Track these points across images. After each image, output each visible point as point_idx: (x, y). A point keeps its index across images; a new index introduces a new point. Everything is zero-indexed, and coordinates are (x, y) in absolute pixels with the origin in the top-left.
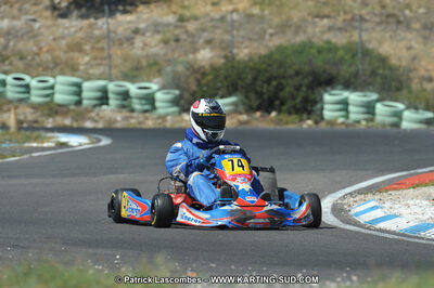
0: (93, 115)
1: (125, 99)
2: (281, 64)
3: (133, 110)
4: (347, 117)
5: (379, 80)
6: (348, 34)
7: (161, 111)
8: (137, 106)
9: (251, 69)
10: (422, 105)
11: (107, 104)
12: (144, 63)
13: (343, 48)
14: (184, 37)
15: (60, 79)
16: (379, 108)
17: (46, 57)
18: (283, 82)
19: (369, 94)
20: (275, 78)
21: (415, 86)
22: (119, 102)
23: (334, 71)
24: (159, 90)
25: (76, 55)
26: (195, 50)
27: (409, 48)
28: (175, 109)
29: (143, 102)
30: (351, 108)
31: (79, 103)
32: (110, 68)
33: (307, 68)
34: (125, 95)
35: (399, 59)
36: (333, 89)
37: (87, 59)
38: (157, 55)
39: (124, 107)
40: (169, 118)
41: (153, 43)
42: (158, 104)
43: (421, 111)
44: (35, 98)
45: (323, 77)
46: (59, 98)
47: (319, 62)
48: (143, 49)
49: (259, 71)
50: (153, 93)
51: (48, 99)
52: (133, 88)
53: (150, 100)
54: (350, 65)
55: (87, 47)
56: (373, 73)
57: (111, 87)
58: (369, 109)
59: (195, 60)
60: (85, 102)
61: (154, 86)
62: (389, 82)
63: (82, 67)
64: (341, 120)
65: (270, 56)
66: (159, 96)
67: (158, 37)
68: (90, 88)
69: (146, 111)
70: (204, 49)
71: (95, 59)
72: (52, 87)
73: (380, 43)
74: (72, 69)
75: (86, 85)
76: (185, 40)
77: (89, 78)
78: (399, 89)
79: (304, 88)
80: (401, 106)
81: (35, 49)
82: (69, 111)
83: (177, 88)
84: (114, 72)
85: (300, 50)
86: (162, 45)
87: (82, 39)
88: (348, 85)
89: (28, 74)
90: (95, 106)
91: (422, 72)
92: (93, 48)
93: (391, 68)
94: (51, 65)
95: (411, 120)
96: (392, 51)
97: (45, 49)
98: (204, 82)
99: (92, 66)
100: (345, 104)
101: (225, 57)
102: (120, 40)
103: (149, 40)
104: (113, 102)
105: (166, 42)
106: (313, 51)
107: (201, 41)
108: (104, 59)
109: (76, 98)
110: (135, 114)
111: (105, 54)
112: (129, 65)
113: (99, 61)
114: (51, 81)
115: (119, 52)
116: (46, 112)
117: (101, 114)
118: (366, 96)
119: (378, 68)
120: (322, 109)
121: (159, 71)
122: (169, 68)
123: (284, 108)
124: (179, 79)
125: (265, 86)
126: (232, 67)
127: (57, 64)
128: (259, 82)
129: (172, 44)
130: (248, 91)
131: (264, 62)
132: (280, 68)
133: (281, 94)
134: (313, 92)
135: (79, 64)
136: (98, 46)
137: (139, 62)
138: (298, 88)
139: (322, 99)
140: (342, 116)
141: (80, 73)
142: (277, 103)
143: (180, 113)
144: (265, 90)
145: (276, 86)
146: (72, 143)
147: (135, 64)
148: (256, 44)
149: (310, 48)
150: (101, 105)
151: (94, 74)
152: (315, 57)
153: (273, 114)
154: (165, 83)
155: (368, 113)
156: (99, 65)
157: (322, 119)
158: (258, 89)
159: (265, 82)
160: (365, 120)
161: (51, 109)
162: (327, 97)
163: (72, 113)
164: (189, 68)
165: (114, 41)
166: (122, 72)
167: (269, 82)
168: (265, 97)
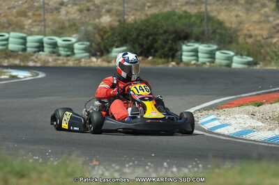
0: (34, 57)
1: (54, 48)
2: (155, 26)
3: (59, 55)
4: (197, 60)
5: (218, 36)
6: (198, 7)
7: (77, 56)
8: (62, 52)
9: (136, 29)
10: (246, 53)
11: (43, 51)
12: (67, 24)
13: (195, 15)
14: (92, 8)
15: (12, 34)
16: (218, 54)
17: (3, 20)
18: (157, 37)
19: (211, 45)
20: (151, 35)
21: (241, 40)
22: (51, 49)
23: (189, 31)
24: (76, 42)
25: (23, 19)
26: (100, 16)
27: (237, 16)
28: (87, 54)
29: (66, 49)
30: (200, 55)
31: (24, 50)
32: (45, 27)
33: (172, 29)
34: (55, 45)
35: (231, 23)
36: (189, 42)
37: (30, 21)
38: (74, 19)
39: (53, 52)
40: (83, 60)
41: (73, 12)
42: (76, 51)
43: (244, 57)
45: (182, 35)
46: (12, 46)
47: (180, 25)
48: (66, 15)
49: (141, 30)
50: (73, 44)
51: (4, 47)
52: (59, 41)
53: (70, 48)
54: (199, 27)
55: (30, 14)
56: (214, 32)
57: (46, 39)
58: (212, 55)
59: (100, 23)
60: (29, 50)
61: (73, 40)
62: (224, 37)
63: (26, 27)
64: (193, 62)
65: (147, 21)
66: (77, 46)
67: (76, 8)
68: (32, 40)
69: (68, 56)
70: (106, 15)
71: (35, 21)
72: (7, 40)
73: (219, 12)
74: (20, 28)
75: (29, 38)
76: (93, 10)
77: (31, 34)
78: (230, 42)
79: (170, 42)
80: (232, 53)
82: (18, 55)
83: (89, 41)
84: (48, 30)
85: (168, 16)
86: (78, 13)
87: (28, 8)
88: (198, 40)
90: (35, 52)
91: (245, 32)
92: (34, 15)
93: (226, 29)
94: (6, 25)
95: (238, 62)
96: (226, 18)
97: (2, 15)
98: (105, 37)
99: (33, 26)
100: (196, 51)
101: (119, 21)
102: (51, 9)
103: (70, 9)
104: (47, 49)
105: (81, 11)
106: (176, 17)
107: (104, 11)
108: (41, 21)
109: (23, 47)
110: (61, 58)
111: (42, 18)
112: (57, 25)
113: (37, 23)
114: (7, 35)
115: (51, 17)
116: (3, 55)
117: (39, 57)
118: (209, 47)
119: (217, 28)
120: (181, 55)
121: (77, 29)
122: (83, 28)
123: (157, 54)
124: (89, 35)
125: (145, 40)
126: (124, 27)
127: (10, 25)
128: (140, 37)
129: (85, 11)
130: (134, 43)
131: (144, 25)
132: (154, 28)
133: (155, 45)
134: (175, 44)
135: (25, 25)
136: (37, 13)
137: (64, 23)
138: (166, 42)
139: (181, 49)
140: (194, 60)
141: (25, 31)
142: (153, 51)
143: (90, 57)
144: (144, 43)
145: (152, 40)
146: (20, 76)
147: (61, 25)
148: (139, 13)
149: (174, 15)
150: (39, 51)
151: (34, 31)
152: (176, 21)
153: (150, 58)
154: (80, 37)
155: (211, 58)
156: (38, 25)
157: (182, 61)
158: (141, 42)
159: (144, 37)
160: (209, 62)
161: (7, 54)
162: (185, 47)
163: (20, 57)
164: (96, 28)
165: (47, 10)
166: (53, 30)
167: (147, 37)
168: (145, 47)
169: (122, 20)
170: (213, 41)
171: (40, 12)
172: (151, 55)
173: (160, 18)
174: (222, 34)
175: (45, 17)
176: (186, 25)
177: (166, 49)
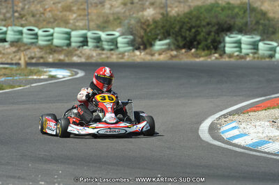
0: (78, 52)
1: (98, 42)
2: (198, 18)
3: (103, 49)
4: (241, 52)
5: (261, 27)
7: (121, 50)
8: (106, 46)
9: (178, 21)
11: (87, 45)
12: (111, 18)
13: (239, 7)
14: (136, 1)
15: (57, 29)
16: (261, 45)
17: (48, 15)
18: (199, 29)
19: (254, 36)
20: (194, 27)
22: (95, 44)
23: (232, 23)
24: (120, 36)
25: (68, 13)
26: (144, 9)
28: (131, 48)
29: (110, 44)
30: (243, 46)
31: (69, 45)
32: (89, 21)
33: (214, 21)
34: (98, 40)
35: (275, 13)
36: (232, 33)
37: (74, 16)
38: (118, 13)
39: (97, 47)
40: (126, 54)
41: (117, 5)
42: (119, 45)
44: (41, 42)
45: (225, 26)
46: (56, 42)
47: (222, 17)
48: (110, 9)
49: (184, 23)
50: (117, 38)
51: (49, 43)
52: (103, 35)
53: (114, 42)
54: (242, 18)
55: (75, 8)
56: (257, 23)
57: (90, 34)
58: (255, 46)
59: (143, 16)
60: (73, 44)
61: (117, 34)
62: (265, 28)
63: (71, 22)
64: (236, 54)
65: (190, 13)
66: (120, 40)
67: (120, 1)
68: (76, 35)
69: (112, 50)
70: (149, 8)
71: (80, 16)
72: (52, 35)
73: (262, 2)
74: (65, 23)
75: (73, 33)
76: (137, 3)
77: (75, 29)
78: (274, 33)
79: (213, 34)
80: (275, 44)
81: (41, 10)
82: (63, 50)
83: (132, 35)
84: (92, 24)
85: (210, 9)
86: (122, 6)
87: (72, 2)
88: (241, 31)
89: (37, 27)
90: (79, 47)
92: (78, 9)
93: (269, 20)
94: (52, 20)
96: (270, 8)
97: (48, 10)
98: (148, 30)
99: (78, 21)
100: (239, 43)
101: (162, 14)
102: (95, 3)
103: (114, 3)
104: (91, 44)
105: (125, 4)
106: (219, 9)
107: (147, 3)
108: (85, 16)
109: (67, 42)
110: (104, 52)
111: (86, 13)
112: (101, 19)
113: (82, 17)
114: (51, 31)
115: (95, 11)
116: (48, 51)
117: (83, 52)
118: (252, 38)
119: (260, 19)
120: (224, 47)
121: (120, 23)
122: (126, 21)
123: (200, 46)
124: (132, 28)
125: (188, 32)
126: (167, 20)
127: (55, 20)
128: (183, 30)
129: (129, 5)
130: (177, 36)
131: (187, 17)
132: (196, 21)
133: (198, 38)
134: (218, 36)
135: (69, 19)
136: (82, 7)
137: (108, 17)
138: (209, 34)
139: (224, 40)
140: (237, 51)
141: (70, 25)
142: (195, 43)
143: (133, 51)
144: (187, 35)
145: (195, 33)
146: (58, 76)
147: (105, 18)
148: (182, 5)
149: (217, 7)
150: (83, 46)
151: (79, 26)
152: (220, 13)
153: (193, 50)
154: (124, 31)
155: (254, 49)
156: (82, 20)
157: (225, 53)
158: (183, 34)
159: (187, 30)
160: (252, 53)
161: (52, 49)
162: (227, 39)
163: (64, 52)
164: (139, 21)
165: (91, 4)
166: (97, 24)
167: (190, 30)
168: (188, 39)
169: (165, 13)
170: (256, 32)
171: (85, 6)
172: (194, 48)
173: (203, 10)
174: (265, 25)
175: (89, 11)
176: (228, 16)
177: (209, 41)
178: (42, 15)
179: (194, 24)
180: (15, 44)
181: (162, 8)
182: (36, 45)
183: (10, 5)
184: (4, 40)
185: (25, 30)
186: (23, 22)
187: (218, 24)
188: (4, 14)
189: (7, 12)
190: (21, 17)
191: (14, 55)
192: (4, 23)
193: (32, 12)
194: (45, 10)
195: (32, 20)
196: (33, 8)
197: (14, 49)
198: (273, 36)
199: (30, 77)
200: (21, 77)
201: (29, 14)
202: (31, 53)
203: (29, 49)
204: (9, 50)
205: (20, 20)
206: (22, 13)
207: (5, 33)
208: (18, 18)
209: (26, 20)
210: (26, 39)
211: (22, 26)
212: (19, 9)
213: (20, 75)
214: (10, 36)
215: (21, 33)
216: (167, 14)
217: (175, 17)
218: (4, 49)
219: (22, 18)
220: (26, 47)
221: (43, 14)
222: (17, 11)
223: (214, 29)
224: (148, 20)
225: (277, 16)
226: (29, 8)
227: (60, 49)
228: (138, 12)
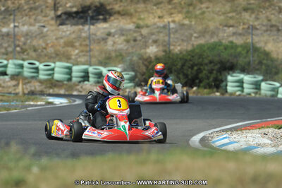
0: (78, 87)
1: (99, 78)
2: (200, 56)
4: (243, 91)
5: (264, 67)
6: (245, 38)
9: (181, 59)
11: (88, 81)
12: (113, 54)
13: (241, 46)
14: (139, 38)
15: (58, 64)
16: (263, 85)
17: (50, 50)
18: (202, 67)
19: (257, 76)
20: (196, 65)
22: (96, 79)
23: (234, 61)
25: (70, 49)
26: (146, 46)
28: (132, 84)
30: (245, 85)
31: (70, 79)
32: (90, 57)
33: (217, 59)
34: (100, 75)
35: (278, 54)
36: (234, 72)
37: (77, 51)
38: (122, 49)
39: (98, 82)
40: (128, 90)
41: (120, 42)
44: (42, 76)
45: (228, 64)
46: (57, 76)
47: (225, 55)
48: (113, 46)
49: (186, 60)
51: (50, 77)
52: (104, 71)
54: (245, 58)
55: (77, 44)
56: (260, 63)
57: (91, 69)
58: (257, 86)
59: (146, 53)
60: (74, 79)
62: (268, 68)
63: (73, 57)
64: (238, 93)
65: (193, 51)
67: (123, 38)
68: (77, 70)
70: (152, 46)
71: (82, 51)
72: (53, 69)
73: (266, 43)
74: (68, 58)
75: (75, 68)
76: (140, 40)
77: (77, 64)
78: (277, 73)
79: (215, 72)
80: (277, 84)
81: (44, 45)
82: (64, 84)
83: (133, 71)
84: (94, 60)
85: (213, 47)
86: (125, 43)
87: (74, 38)
88: (244, 70)
89: (38, 61)
90: (80, 82)
92: (81, 45)
93: (272, 60)
94: (54, 55)
96: (273, 49)
97: (50, 45)
98: (150, 67)
99: (80, 56)
100: (241, 83)
101: (165, 51)
102: (98, 39)
103: (117, 40)
104: (92, 79)
105: (128, 41)
106: (222, 48)
107: (150, 41)
108: (87, 52)
109: (68, 76)
111: (88, 49)
112: (103, 55)
113: (83, 53)
114: (53, 65)
115: (97, 48)
116: (48, 85)
117: (84, 87)
118: (255, 77)
119: (264, 59)
120: (226, 85)
121: (122, 59)
122: (128, 58)
123: (202, 85)
124: (133, 65)
125: (190, 70)
126: (169, 57)
127: (57, 55)
128: (185, 68)
129: (132, 42)
130: (179, 73)
131: (189, 55)
132: (199, 58)
133: (200, 75)
134: (221, 75)
135: (71, 55)
136: (84, 43)
137: (110, 54)
138: (211, 72)
139: (226, 79)
140: (239, 90)
141: (72, 61)
142: (197, 81)
143: (135, 87)
144: (189, 73)
145: (197, 70)
146: (55, 103)
147: (107, 55)
148: (185, 44)
149: (219, 46)
150: (84, 81)
151: (80, 61)
152: (222, 52)
153: (195, 88)
154: (126, 67)
155: (256, 89)
156: (84, 55)
157: (227, 92)
158: (185, 72)
159: (189, 67)
160: (254, 93)
161: (52, 83)
162: (230, 78)
163: (65, 86)
164: (141, 58)
165: (94, 40)
166: (99, 61)
167: (192, 67)
168: (190, 77)
169: (167, 50)
170: (258, 72)
171: (87, 42)
172: (196, 86)
173: (206, 48)
174: (268, 66)
175: (92, 47)
176: (231, 55)
177: (211, 79)
178: (44, 50)
179: (196, 62)
180: (16, 77)
181: (165, 46)
182: (36, 79)
183: (12, 40)
184: (4, 74)
185: (26, 64)
186: (25, 57)
187: (221, 62)
188: (6, 48)
189: (9, 46)
190: (23, 51)
191: (14, 88)
192: (5, 57)
193: (34, 46)
194: (47, 45)
195: (34, 54)
196: (35, 43)
197: (14, 83)
198: (276, 77)
199: (27, 103)
200: (18, 103)
201: (30, 49)
202: (31, 86)
203: (29, 82)
204: (9, 84)
205: (21, 54)
206: (24, 47)
207: (6, 66)
208: (19, 52)
209: (28, 54)
210: (27, 72)
211: (23, 60)
212: (21, 44)
213: (17, 101)
214: (11, 69)
215: (22, 66)
216: (170, 51)
217: (177, 54)
218: (4, 82)
219: (23, 53)
220: (26, 81)
221: (45, 48)
222: (18, 46)
223: (216, 67)
224: (150, 57)
225: (280, 57)
226: (31, 42)
227: (60, 84)
228: (141, 50)
